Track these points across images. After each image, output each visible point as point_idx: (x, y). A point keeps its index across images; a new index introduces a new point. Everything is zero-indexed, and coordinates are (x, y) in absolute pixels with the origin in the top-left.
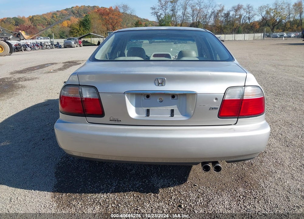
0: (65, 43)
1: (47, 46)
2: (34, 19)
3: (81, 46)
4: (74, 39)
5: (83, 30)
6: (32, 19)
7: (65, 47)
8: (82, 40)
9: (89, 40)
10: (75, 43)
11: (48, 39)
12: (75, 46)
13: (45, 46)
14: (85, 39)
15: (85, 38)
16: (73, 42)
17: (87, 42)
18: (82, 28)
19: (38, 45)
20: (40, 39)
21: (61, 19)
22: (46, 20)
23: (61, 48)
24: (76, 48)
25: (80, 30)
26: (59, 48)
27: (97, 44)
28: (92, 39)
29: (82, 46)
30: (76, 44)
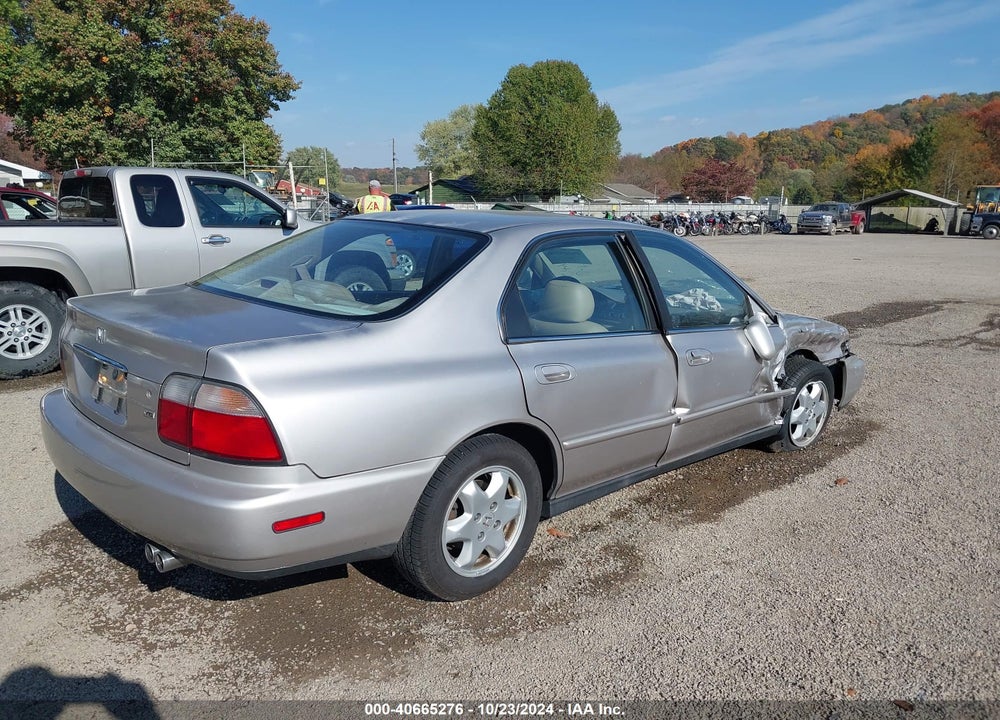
0: (803, 218)
1: (741, 224)
2: (772, 141)
3: (857, 233)
4: (835, 208)
5: (899, 179)
6: (765, 143)
7: (801, 233)
8: (875, 211)
9: (899, 212)
10: (834, 222)
11: (765, 203)
12: (834, 229)
13: (736, 226)
14: (887, 211)
15: (885, 206)
16: (828, 219)
17: (890, 219)
18: (900, 171)
19: (714, 223)
20: (739, 202)
21: (855, 140)
22: (807, 144)
23: (788, 233)
24: (834, 238)
25: (889, 177)
26: (783, 233)
27: (925, 230)
28: (914, 210)
29: (862, 230)
30: (839, 225)
